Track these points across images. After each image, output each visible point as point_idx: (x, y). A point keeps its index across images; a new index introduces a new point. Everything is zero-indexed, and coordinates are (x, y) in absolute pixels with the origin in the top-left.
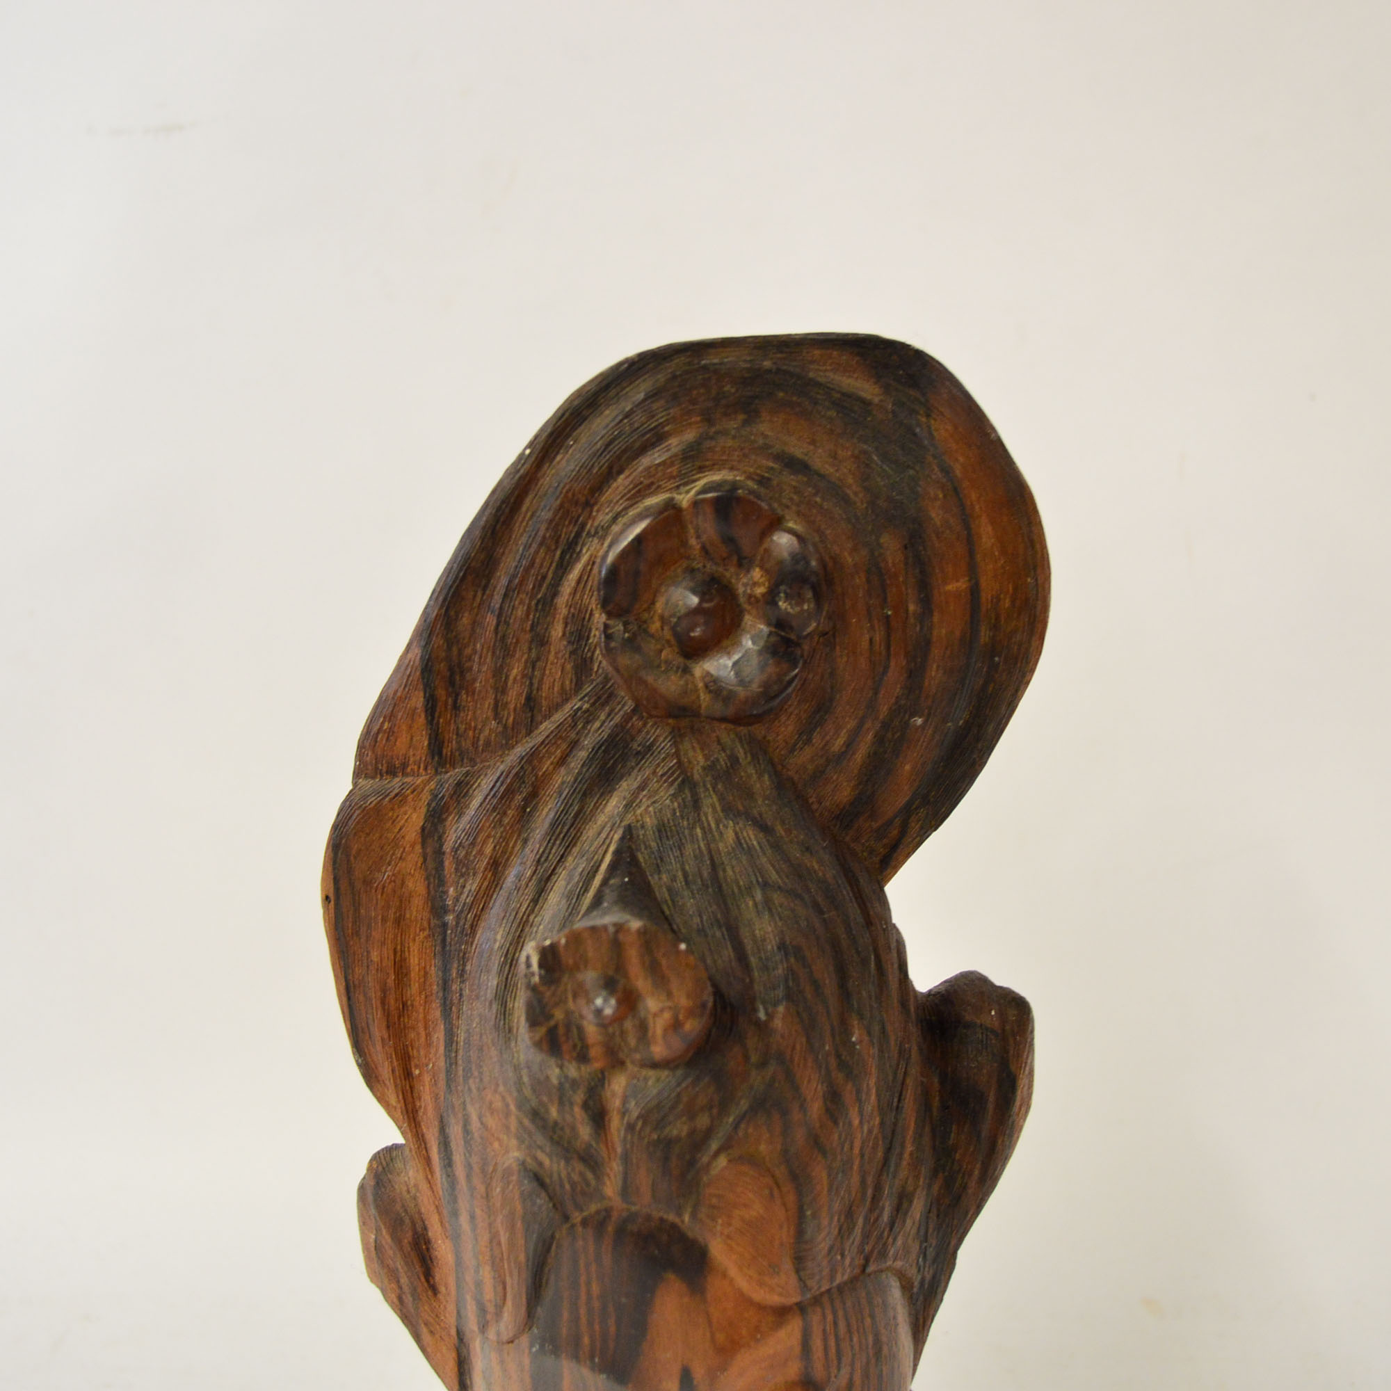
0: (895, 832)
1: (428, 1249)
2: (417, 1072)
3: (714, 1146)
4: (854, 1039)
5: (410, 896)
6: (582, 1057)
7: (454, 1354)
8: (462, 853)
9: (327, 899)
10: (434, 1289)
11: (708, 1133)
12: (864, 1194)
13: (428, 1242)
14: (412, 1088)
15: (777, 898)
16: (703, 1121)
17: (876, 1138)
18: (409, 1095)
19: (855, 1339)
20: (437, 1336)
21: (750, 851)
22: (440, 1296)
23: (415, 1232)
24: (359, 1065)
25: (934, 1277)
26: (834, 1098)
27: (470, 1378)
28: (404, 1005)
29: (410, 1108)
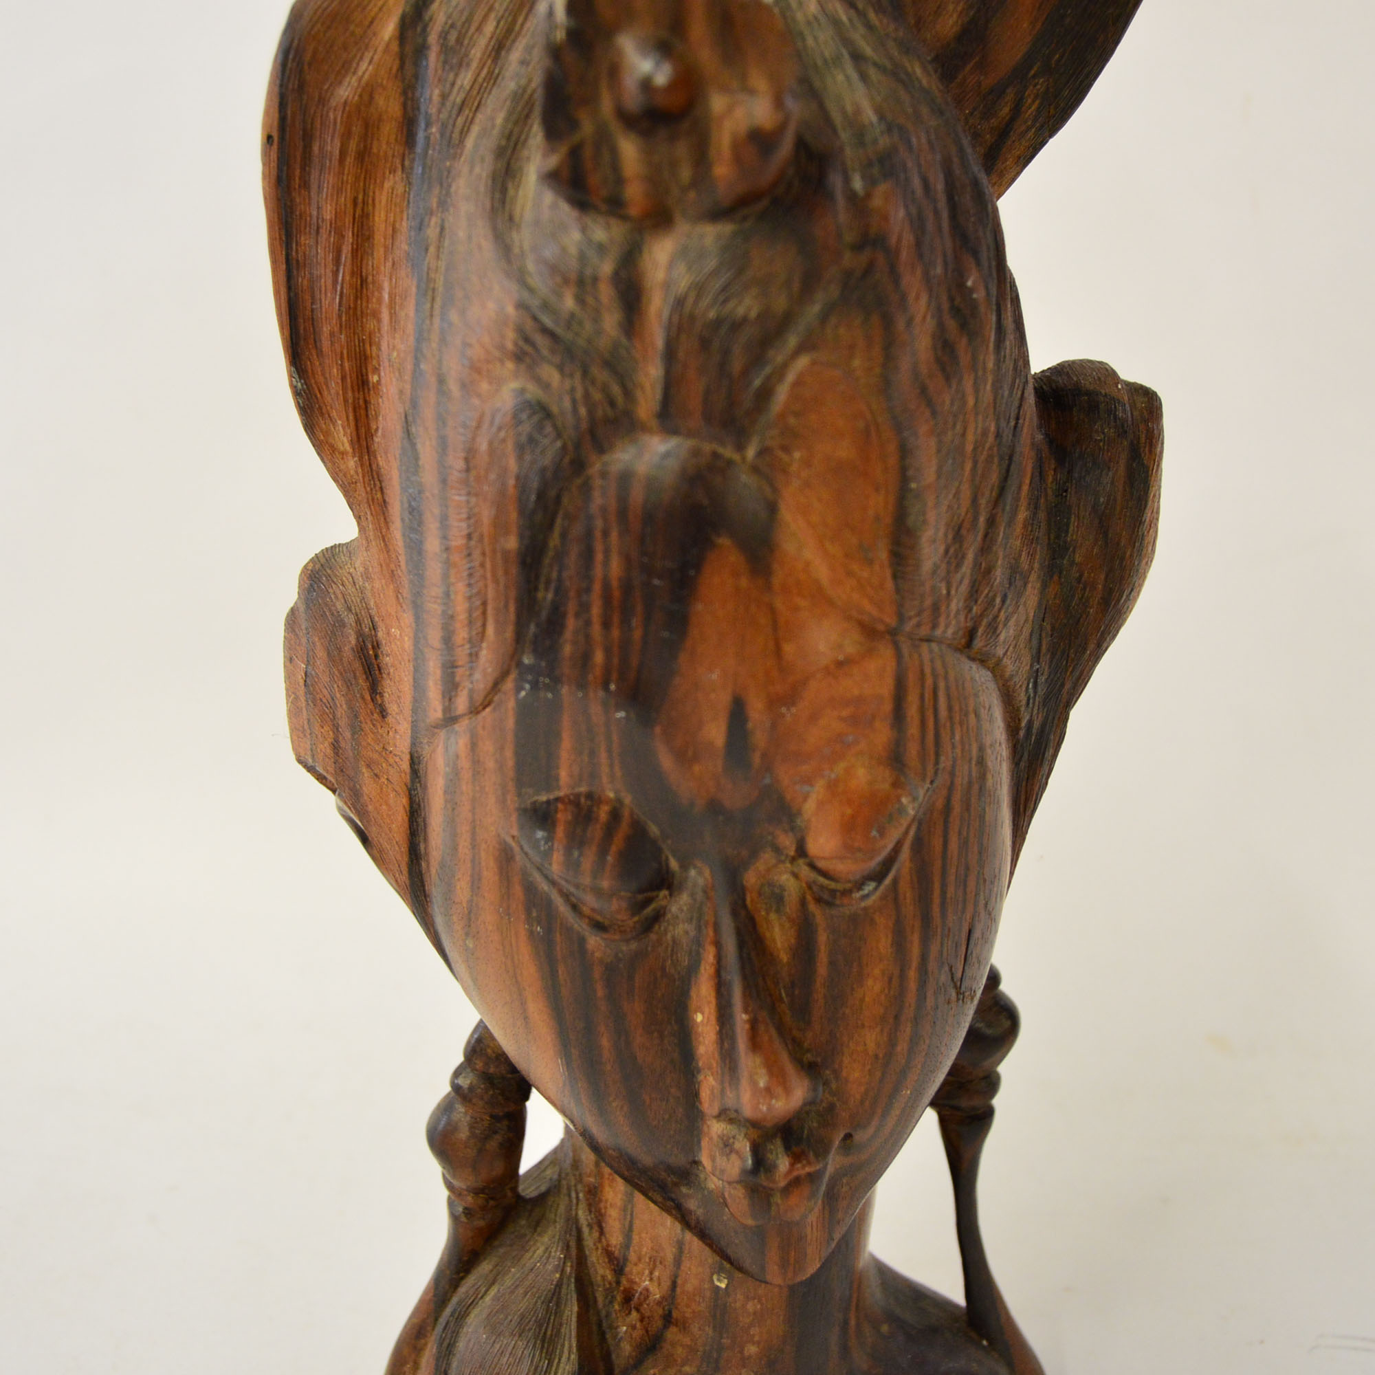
0: (1006, 110)
1: (376, 656)
2: (375, 378)
3: (792, 341)
4: (969, 283)
5: (380, 119)
6: (615, 206)
7: (405, 801)
8: (453, 37)
9: (269, 139)
10: (383, 713)
11: (786, 322)
12: (975, 519)
13: (377, 646)
14: (366, 402)
15: (873, 73)
16: (780, 303)
17: (990, 449)
18: (363, 412)
19: (957, 737)
20: (383, 780)
21: (836, 23)
22: (390, 719)
23: (360, 634)
24: (296, 393)
25: (1043, 725)
26: (945, 351)
27: (426, 840)
28: (364, 281)
29: (363, 431)
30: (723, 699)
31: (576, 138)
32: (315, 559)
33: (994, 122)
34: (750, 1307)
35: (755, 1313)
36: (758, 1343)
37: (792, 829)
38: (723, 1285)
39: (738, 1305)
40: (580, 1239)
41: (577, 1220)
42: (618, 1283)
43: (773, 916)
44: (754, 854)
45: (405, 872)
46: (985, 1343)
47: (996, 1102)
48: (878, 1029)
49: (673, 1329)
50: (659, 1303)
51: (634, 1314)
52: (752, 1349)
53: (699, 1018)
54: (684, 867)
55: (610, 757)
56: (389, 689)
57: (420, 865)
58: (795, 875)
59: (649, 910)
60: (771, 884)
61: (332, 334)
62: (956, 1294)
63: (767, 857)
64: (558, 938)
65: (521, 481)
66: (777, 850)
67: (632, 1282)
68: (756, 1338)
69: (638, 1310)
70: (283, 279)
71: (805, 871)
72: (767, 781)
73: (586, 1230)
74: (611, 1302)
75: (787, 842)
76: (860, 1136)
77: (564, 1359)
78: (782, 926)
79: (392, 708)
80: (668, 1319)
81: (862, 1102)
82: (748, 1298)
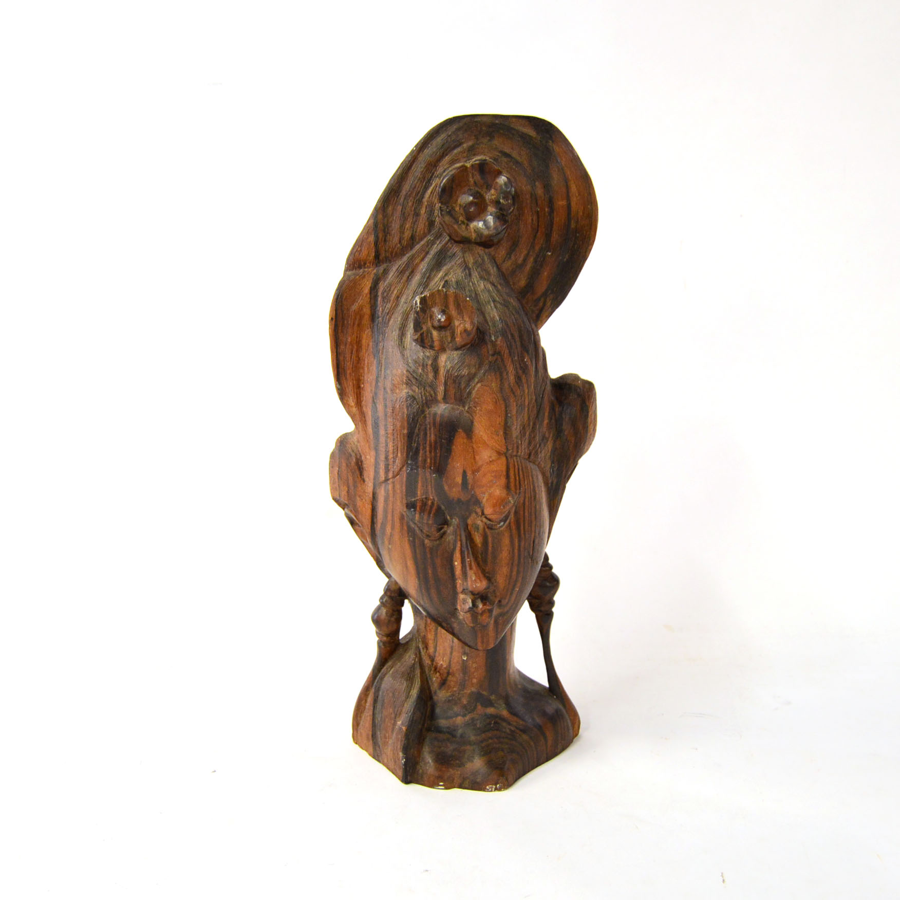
0: (541, 304)
1: (362, 465)
2: (363, 386)
3: (476, 380)
4: (525, 360)
5: (364, 314)
6: (432, 347)
7: (370, 506)
8: (385, 294)
9: (332, 319)
10: (364, 481)
11: (475, 375)
12: (529, 423)
13: (362, 462)
14: (360, 393)
15: (498, 305)
16: (473, 371)
17: (533, 403)
19: (526, 483)
20: (364, 500)
21: (489, 291)
22: (366, 483)
23: (357, 459)
24: (338, 389)
26: (518, 379)
27: (376, 518)
28: (359, 359)
29: (359, 401)
30: (461, 471)
31: (422, 331)
32: (341, 437)
33: (538, 307)
34: (474, 665)
35: (475, 668)
36: (476, 678)
37: (480, 507)
38: (465, 659)
39: (470, 665)
40: (420, 652)
41: (418, 647)
42: (433, 664)
43: (476, 533)
44: (470, 514)
45: (370, 528)
46: (555, 697)
47: (554, 610)
48: (507, 567)
49: (450, 676)
50: (445, 668)
51: (438, 674)
52: (475, 681)
53: (456, 563)
54: (451, 519)
55: (431, 488)
56: (365, 474)
57: (374, 526)
58: (482, 521)
59: (442, 531)
60: (475, 524)
61: (350, 373)
62: (546, 683)
63: (474, 515)
64: (417, 541)
65: (408, 416)
66: (476, 513)
67: (437, 663)
68: (476, 677)
69: (439, 672)
70: (335, 357)
71: (484, 520)
72: (473, 493)
73: (422, 650)
74: (430, 671)
75: (479, 511)
76: (504, 602)
77: (417, 683)
78: (479, 536)
79: (367, 479)
80: (448, 673)
81: (503, 590)
82: (473, 663)
